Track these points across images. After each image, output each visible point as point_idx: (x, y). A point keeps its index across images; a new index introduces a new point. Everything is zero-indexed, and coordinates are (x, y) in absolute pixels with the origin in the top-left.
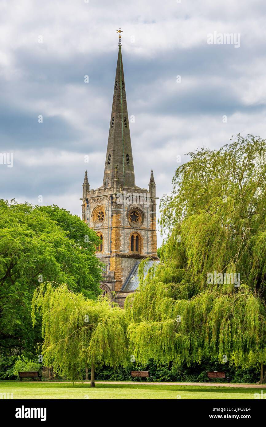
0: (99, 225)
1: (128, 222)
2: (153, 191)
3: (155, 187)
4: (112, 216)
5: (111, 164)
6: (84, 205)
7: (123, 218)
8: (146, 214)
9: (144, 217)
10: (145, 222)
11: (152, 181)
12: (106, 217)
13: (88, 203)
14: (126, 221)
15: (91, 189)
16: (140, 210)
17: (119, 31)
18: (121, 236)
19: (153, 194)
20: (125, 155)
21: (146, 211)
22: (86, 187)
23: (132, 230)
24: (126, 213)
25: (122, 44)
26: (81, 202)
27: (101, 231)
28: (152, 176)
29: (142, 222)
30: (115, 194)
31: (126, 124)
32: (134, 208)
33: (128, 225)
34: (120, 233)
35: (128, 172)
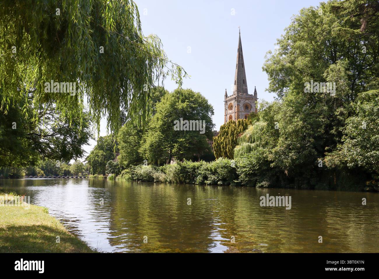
0: (231, 111)
1: (244, 109)
2: (256, 96)
3: (257, 94)
4: (236, 106)
5: (236, 84)
6: (225, 104)
7: (241, 107)
8: (253, 106)
9: (251, 107)
10: (252, 110)
11: (255, 91)
12: (233, 108)
13: (227, 102)
14: (242, 109)
15: (228, 96)
16: (249, 104)
18: (240, 116)
19: (256, 97)
20: (242, 80)
21: (252, 105)
22: (226, 96)
23: (245, 113)
24: (242, 105)
26: (224, 103)
27: (232, 114)
28: (255, 89)
29: (251, 110)
30: (237, 96)
31: (243, 66)
32: (246, 103)
33: (244, 111)
34: (240, 114)
35: (244, 87)
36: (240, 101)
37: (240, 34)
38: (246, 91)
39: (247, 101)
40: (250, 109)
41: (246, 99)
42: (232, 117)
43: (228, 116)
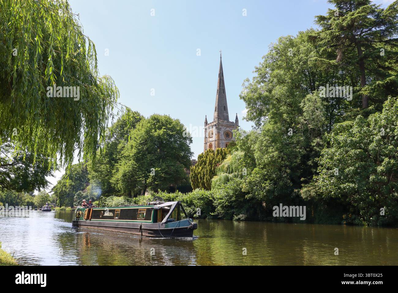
1: (225, 137)
3: (238, 121)
4: (216, 134)
5: (217, 111)
6: (205, 132)
7: (222, 135)
9: (232, 135)
11: (237, 118)
12: (214, 135)
14: (223, 137)
15: (208, 123)
16: (230, 131)
17: (220, 51)
18: (220, 144)
19: (237, 124)
22: (206, 123)
23: (226, 141)
24: (223, 133)
25: (222, 57)
27: (212, 142)
28: (237, 116)
29: (232, 138)
30: (217, 124)
31: (224, 92)
32: (227, 130)
33: (224, 139)
34: (220, 142)
35: (225, 114)
36: (221, 129)
37: (221, 59)
38: (227, 118)
39: (228, 129)
40: (230, 137)
41: (227, 126)
42: (212, 145)
43: (208, 144)
